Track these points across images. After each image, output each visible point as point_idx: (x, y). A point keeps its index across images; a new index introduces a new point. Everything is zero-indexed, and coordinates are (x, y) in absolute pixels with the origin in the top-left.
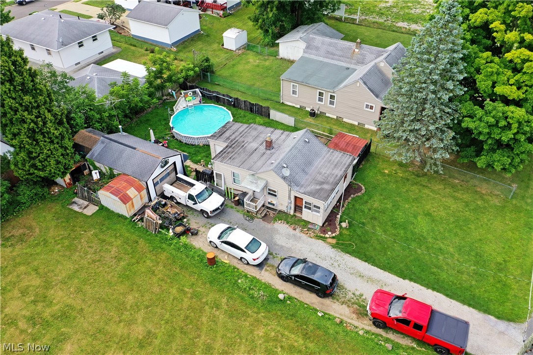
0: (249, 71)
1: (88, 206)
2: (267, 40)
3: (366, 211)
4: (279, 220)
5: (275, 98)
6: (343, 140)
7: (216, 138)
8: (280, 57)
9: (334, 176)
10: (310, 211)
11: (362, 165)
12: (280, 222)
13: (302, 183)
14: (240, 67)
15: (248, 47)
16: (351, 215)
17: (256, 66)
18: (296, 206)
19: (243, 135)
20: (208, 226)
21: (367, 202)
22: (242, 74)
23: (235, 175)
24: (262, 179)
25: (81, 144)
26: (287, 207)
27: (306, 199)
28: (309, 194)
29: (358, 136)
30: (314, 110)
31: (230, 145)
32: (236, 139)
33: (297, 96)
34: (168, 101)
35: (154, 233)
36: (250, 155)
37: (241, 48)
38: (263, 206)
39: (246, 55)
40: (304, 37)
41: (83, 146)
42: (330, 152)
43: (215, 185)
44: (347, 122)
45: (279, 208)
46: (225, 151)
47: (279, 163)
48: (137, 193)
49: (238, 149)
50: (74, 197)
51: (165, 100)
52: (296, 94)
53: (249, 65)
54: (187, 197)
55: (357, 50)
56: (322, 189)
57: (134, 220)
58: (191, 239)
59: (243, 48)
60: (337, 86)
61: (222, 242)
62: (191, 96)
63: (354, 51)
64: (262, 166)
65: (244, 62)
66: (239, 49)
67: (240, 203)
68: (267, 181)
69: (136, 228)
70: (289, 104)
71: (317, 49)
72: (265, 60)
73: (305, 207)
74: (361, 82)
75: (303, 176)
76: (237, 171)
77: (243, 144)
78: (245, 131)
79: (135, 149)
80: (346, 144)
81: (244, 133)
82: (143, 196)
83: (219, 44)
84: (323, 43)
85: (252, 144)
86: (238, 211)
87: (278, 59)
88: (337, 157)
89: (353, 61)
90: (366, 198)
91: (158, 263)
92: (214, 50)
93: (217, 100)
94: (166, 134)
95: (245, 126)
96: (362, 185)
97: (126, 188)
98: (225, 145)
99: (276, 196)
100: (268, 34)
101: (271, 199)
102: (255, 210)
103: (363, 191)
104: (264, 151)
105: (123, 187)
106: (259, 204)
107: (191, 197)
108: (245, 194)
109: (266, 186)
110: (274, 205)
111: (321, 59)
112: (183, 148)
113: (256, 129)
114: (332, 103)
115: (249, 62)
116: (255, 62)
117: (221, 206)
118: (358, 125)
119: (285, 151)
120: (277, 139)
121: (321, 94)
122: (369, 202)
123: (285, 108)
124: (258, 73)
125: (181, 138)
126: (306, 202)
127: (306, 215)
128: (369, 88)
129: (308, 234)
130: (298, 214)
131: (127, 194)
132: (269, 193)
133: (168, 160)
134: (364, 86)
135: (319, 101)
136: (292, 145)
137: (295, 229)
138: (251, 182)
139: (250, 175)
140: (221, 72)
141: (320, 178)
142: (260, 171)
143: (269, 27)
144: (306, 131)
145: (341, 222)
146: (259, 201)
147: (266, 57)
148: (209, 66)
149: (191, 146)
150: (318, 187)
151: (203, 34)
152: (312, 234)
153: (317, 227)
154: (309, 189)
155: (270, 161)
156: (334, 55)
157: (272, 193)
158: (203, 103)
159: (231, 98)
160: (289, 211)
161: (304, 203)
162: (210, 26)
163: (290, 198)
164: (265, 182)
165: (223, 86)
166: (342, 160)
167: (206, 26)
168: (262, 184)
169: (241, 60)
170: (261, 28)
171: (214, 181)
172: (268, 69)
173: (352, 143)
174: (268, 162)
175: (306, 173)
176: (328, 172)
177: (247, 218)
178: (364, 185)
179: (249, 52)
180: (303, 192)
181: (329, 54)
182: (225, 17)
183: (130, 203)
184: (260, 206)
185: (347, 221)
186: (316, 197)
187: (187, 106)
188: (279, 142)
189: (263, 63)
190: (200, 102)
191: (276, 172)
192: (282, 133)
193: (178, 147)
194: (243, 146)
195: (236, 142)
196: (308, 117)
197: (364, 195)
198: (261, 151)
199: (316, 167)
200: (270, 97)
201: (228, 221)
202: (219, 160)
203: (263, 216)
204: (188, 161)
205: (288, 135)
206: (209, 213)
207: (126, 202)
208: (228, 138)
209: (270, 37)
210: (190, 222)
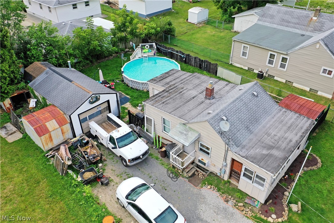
0: (205, 39)
1: (15, 132)
2: (225, 17)
3: (325, 192)
4: (209, 185)
5: (225, 60)
6: (295, 101)
7: (155, 82)
8: (234, 30)
9: (288, 140)
10: (251, 182)
11: (316, 133)
12: (209, 187)
13: (244, 143)
14: (198, 35)
15: (208, 22)
16: (304, 195)
17: (212, 35)
18: (232, 170)
19: (184, 82)
20: (124, 176)
21: (325, 180)
22: (198, 40)
23: (166, 122)
24: (194, 130)
25: (30, 73)
26: (221, 169)
27: (247, 164)
28: (253, 159)
29: (313, 100)
30: (262, 72)
31: (167, 90)
32: (176, 85)
33: (246, 58)
34: (129, 53)
35: (61, 174)
36: (186, 102)
37: (202, 23)
38: (193, 163)
39: (205, 27)
40: (259, 13)
41: (32, 75)
42: (282, 112)
43: (145, 131)
44: (297, 87)
45: (211, 169)
46: (160, 94)
47: (217, 114)
48: (57, 126)
49: (175, 95)
50: (8, 122)
51: (127, 52)
52: (246, 56)
53: (206, 34)
54: (109, 139)
55: (315, 18)
56: (270, 155)
57: (48, 156)
58: (100, 190)
59: (203, 23)
60: (291, 49)
61: (129, 203)
62: (148, 49)
63: (312, 19)
64: (197, 116)
65: (202, 32)
66: (199, 23)
67: (165, 155)
68: (200, 135)
69: (46, 164)
70: (237, 66)
71: (272, 17)
72: (221, 32)
73: (244, 175)
74: (322, 43)
75: (247, 134)
76: (168, 117)
77: (182, 90)
78: (187, 79)
79: (71, 81)
80: (299, 106)
81: (185, 80)
82: (65, 130)
83: (185, 19)
84: (279, 12)
85: (190, 92)
86: (163, 164)
87: (232, 32)
88: (291, 118)
89: (310, 29)
90: (323, 174)
91: (48, 215)
92: (180, 23)
93: (171, 56)
94: (117, 78)
95: (189, 74)
96: (317, 157)
97: (47, 120)
98: (163, 89)
99: (208, 154)
100: (226, 13)
101: (201, 156)
102: (181, 167)
103: (319, 165)
104: (203, 100)
105: (44, 118)
106: (188, 160)
107: (112, 139)
108: (173, 145)
109: (198, 140)
110: (205, 164)
111: (275, 26)
112: (127, 92)
113: (198, 78)
114: (283, 66)
115: (206, 32)
116: (212, 32)
117: (143, 155)
118: (310, 91)
119: (227, 102)
120: (220, 90)
121: (272, 56)
122: (328, 180)
123: (233, 68)
124: (213, 41)
125: (128, 82)
126: (246, 169)
127: (244, 184)
128: (330, 51)
129: (244, 212)
130: (233, 181)
131: (45, 126)
132: (201, 149)
133: (100, 96)
134: (325, 48)
135: (269, 63)
136: (236, 96)
137: (227, 201)
138: (180, 132)
139: (180, 124)
140: (181, 37)
141: (268, 141)
142: (193, 121)
143: (227, 7)
144: (256, 84)
145: (290, 203)
146: (188, 156)
147: (222, 30)
148: (170, 29)
149: (136, 91)
150: (265, 152)
151: (173, 12)
152: (250, 212)
153: (256, 203)
154: (252, 152)
155: (207, 111)
156: (289, 22)
157: (205, 150)
158: (157, 56)
159: (183, 54)
160: (222, 175)
161: (243, 170)
162: (181, 7)
163: (225, 159)
164: (197, 135)
165: (180, 47)
166: (297, 123)
167: (177, 7)
168: (193, 137)
169: (200, 30)
170: (221, 7)
171: (144, 126)
172: (222, 38)
173: (307, 106)
174: (204, 112)
175: (251, 132)
176: (279, 135)
177: (171, 175)
178: (320, 157)
179: (208, 26)
180: (244, 155)
181: (283, 22)
182: (193, 3)
183: (47, 135)
184: (188, 163)
185: (300, 203)
186: (262, 164)
187: (142, 56)
188: (222, 92)
189: (219, 34)
190: (154, 54)
191: (211, 125)
192: (227, 85)
193: (123, 90)
194: (181, 92)
195: (175, 87)
196: (255, 78)
197: (321, 171)
198: (199, 100)
199: (264, 127)
200: (220, 59)
201: (149, 174)
202: (150, 103)
203: (190, 175)
204: (128, 103)
205: (234, 87)
206: (127, 161)
207: (42, 134)
208: (168, 83)
209: (227, 15)
210: (106, 168)
